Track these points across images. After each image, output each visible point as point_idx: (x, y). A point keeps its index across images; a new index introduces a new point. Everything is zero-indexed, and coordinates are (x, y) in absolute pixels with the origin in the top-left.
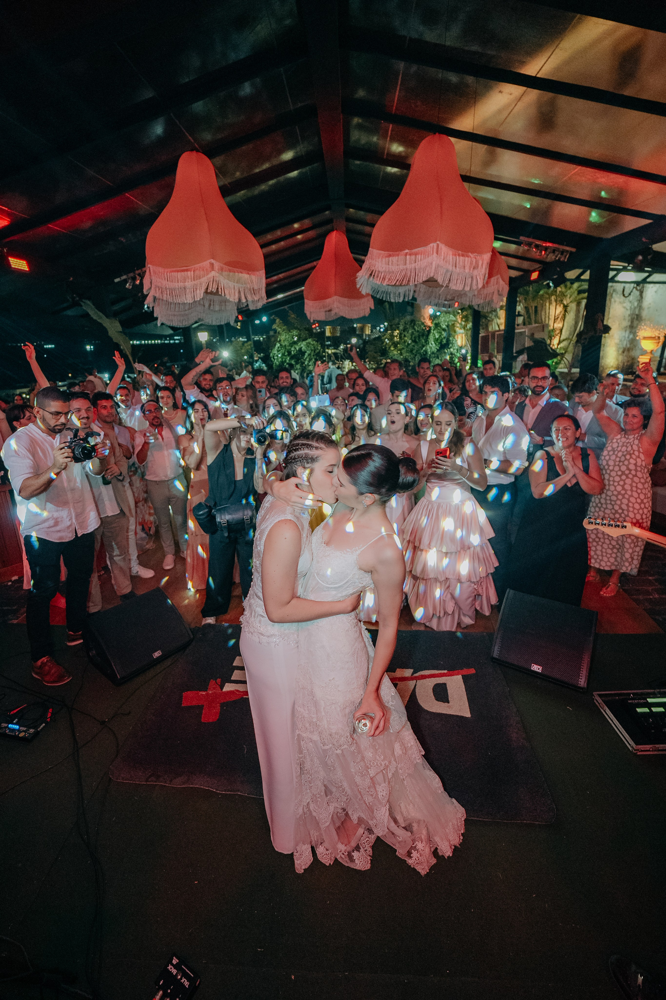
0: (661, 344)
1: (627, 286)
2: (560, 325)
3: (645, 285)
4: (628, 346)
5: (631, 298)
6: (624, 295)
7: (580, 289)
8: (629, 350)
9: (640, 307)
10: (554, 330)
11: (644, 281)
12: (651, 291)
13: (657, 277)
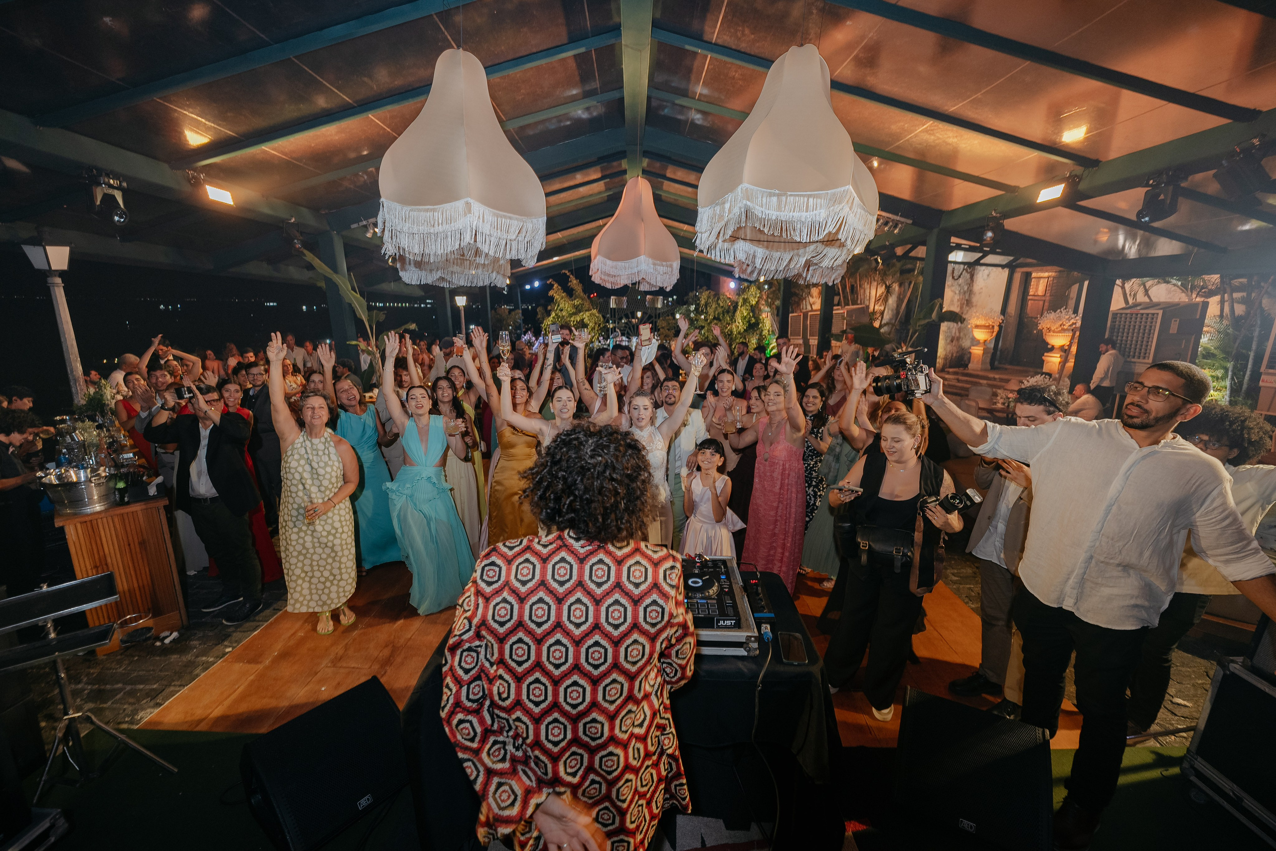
0: (995, 334)
1: (957, 266)
2: (882, 308)
3: (979, 267)
4: (957, 334)
5: (961, 281)
6: (953, 277)
7: (904, 267)
8: (958, 339)
9: (970, 291)
10: (874, 313)
11: (977, 262)
12: (982, 273)
13: (991, 259)
